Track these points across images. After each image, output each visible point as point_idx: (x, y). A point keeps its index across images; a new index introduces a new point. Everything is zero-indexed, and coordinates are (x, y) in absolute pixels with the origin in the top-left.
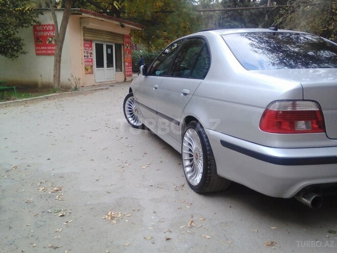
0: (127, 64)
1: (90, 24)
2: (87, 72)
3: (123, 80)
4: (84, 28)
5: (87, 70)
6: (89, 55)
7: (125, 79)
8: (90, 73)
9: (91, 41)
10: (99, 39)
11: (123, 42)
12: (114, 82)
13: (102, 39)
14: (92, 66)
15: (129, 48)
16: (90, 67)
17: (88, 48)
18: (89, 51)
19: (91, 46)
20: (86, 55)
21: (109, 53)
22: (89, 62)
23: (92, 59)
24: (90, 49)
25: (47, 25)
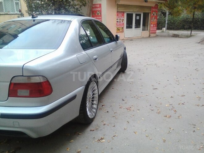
0: (152, 25)
1: (120, 2)
2: (118, 31)
3: (148, 36)
4: (118, 5)
5: (119, 30)
6: (121, 21)
7: (150, 35)
8: (121, 32)
9: (124, 12)
10: (129, 11)
11: (150, 12)
12: (140, 37)
13: (132, 11)
14: (123, 28)
15: (155, 15)
16: (121, 28)
17: (120, 17)
18: (122, 19)
19: (123, 15)
20: (118, 21)
21: (137, 19)
22: (121, 25)
23: (123, 24)
24: (123, 17)
25: (97, 4)
